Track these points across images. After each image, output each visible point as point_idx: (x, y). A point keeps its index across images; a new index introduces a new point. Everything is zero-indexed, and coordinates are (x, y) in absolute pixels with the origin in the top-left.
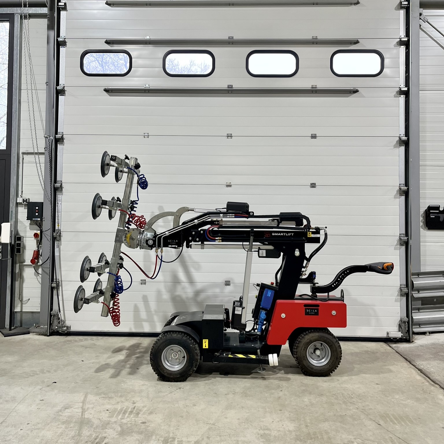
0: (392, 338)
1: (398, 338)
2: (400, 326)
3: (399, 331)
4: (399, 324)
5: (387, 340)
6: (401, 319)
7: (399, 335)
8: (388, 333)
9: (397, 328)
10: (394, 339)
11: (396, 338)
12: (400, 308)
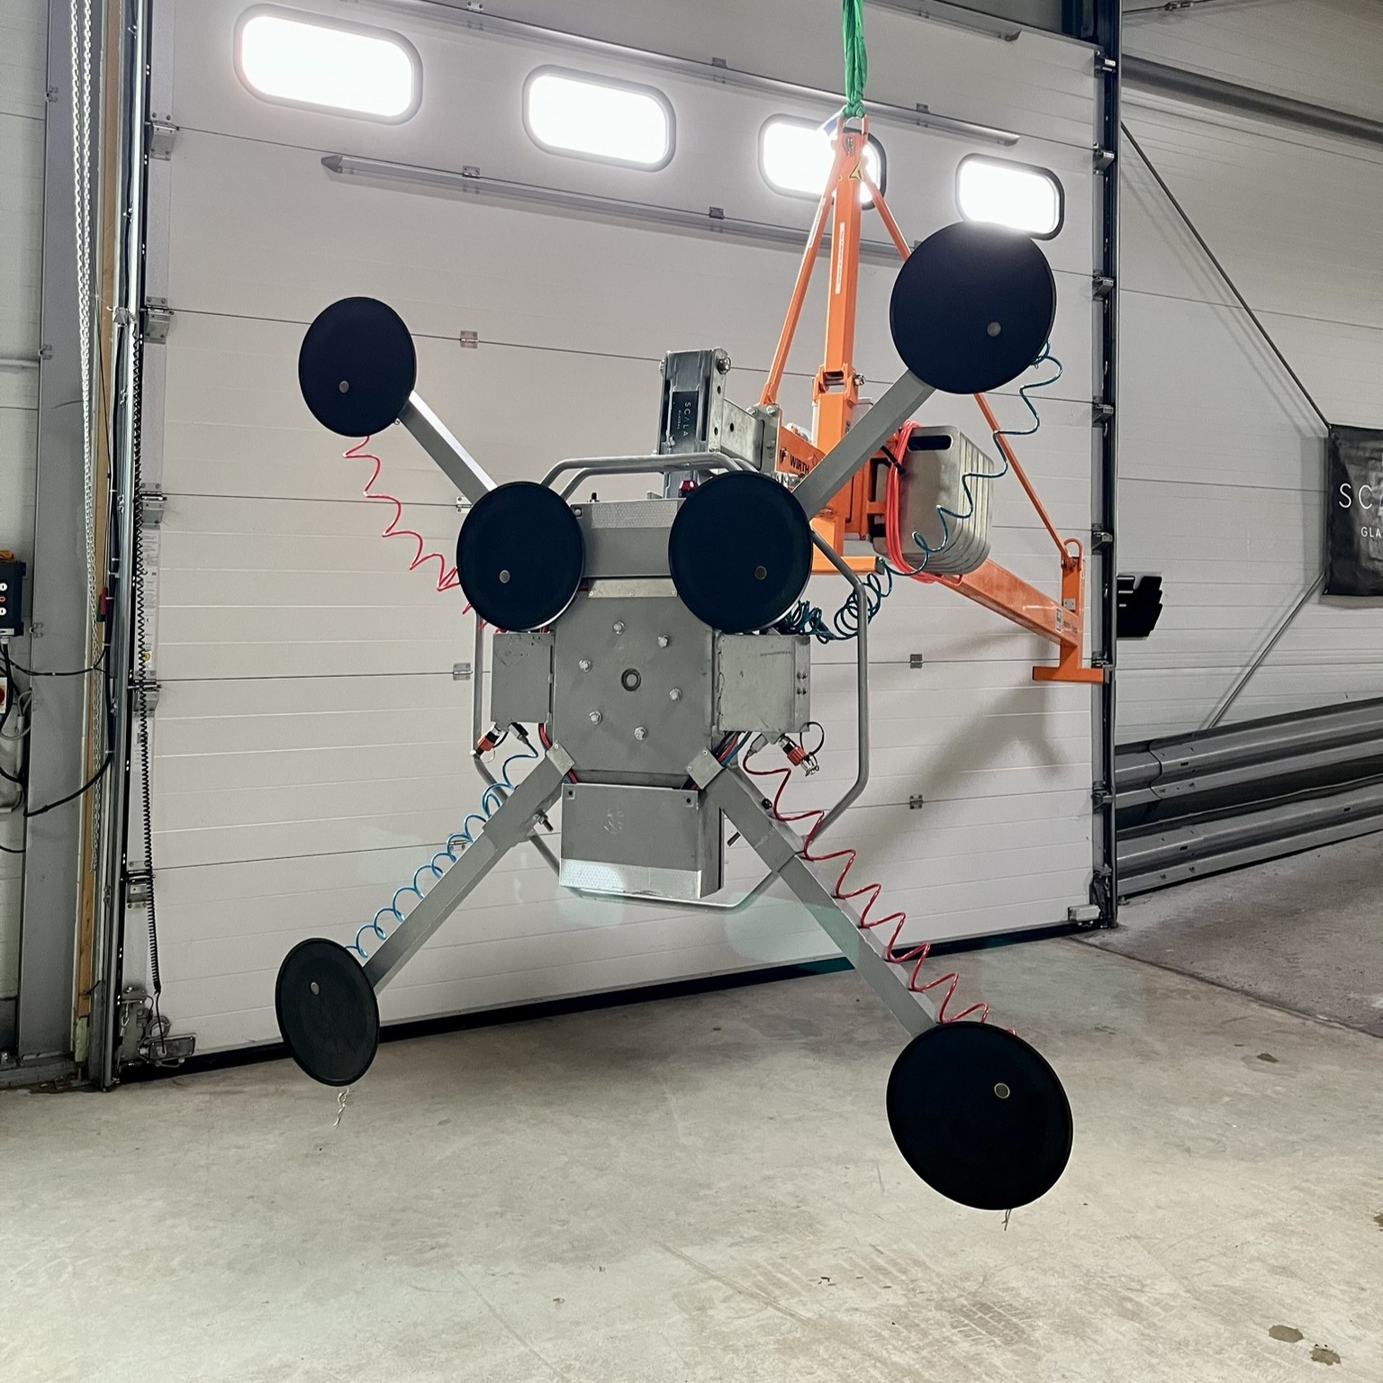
0: (1080, 924)
1: (1092, 922)
2: (1093, 889)
3: (1091, 903)
4: (1092, 886)
5: (1069, 929)
6: (1094, 872)
7: (1094, 912)
8: (1070, 912)
9: (1085, 898)
10: (1084, 922)
11: (1088, 922)
12: (1091, 842)
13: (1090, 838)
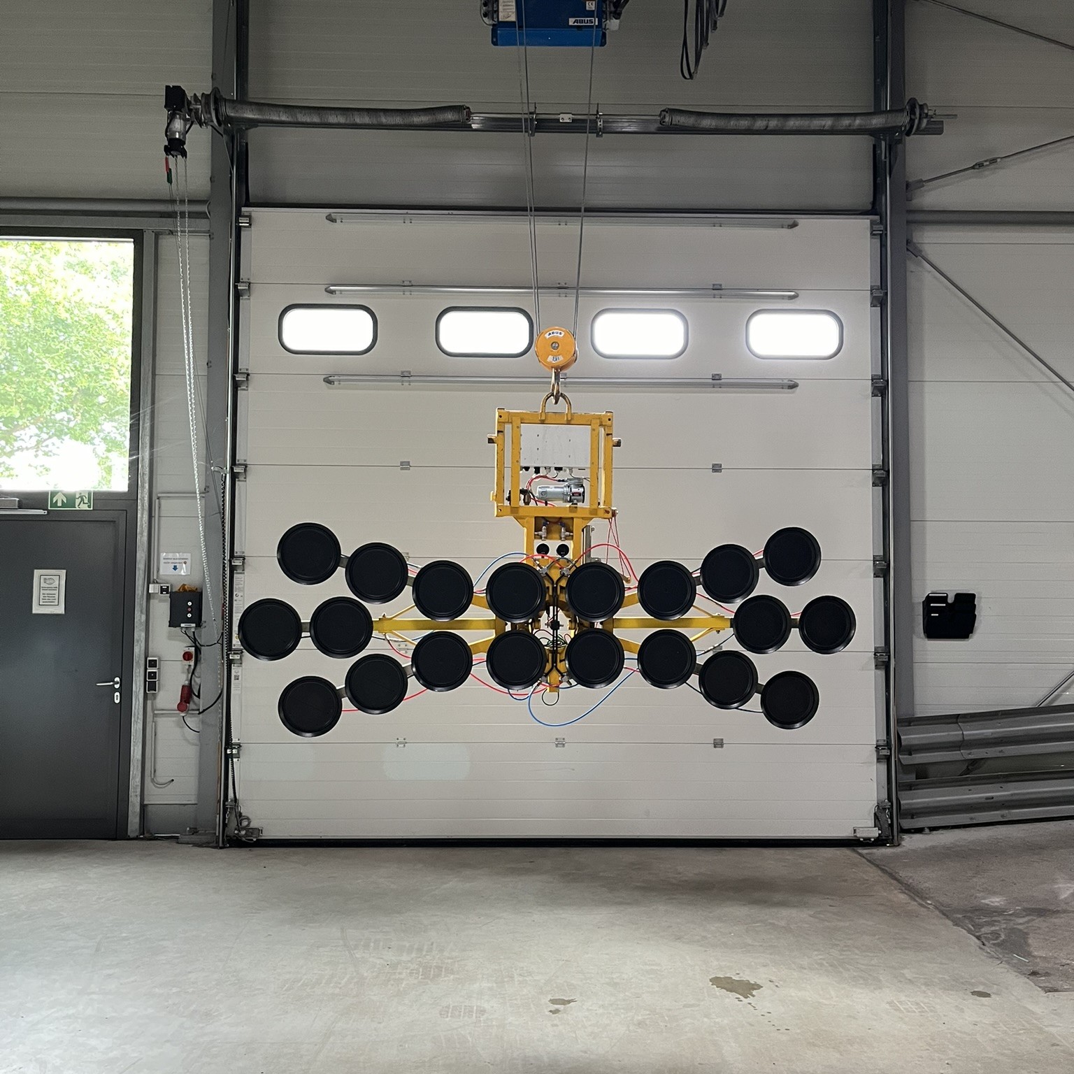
0: (862, 839)
1: (873, 840)
2: (876, 817)
3: (875, 827)
4: (875, 814)
6: (878, 803)
7: (875, 833)
8: (855, 831)
9: (871, 823)
10: (865, 839)
11: (869, 839)
12: (875, 784)
13: (875, 780)
